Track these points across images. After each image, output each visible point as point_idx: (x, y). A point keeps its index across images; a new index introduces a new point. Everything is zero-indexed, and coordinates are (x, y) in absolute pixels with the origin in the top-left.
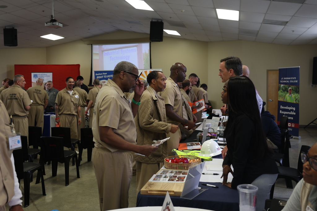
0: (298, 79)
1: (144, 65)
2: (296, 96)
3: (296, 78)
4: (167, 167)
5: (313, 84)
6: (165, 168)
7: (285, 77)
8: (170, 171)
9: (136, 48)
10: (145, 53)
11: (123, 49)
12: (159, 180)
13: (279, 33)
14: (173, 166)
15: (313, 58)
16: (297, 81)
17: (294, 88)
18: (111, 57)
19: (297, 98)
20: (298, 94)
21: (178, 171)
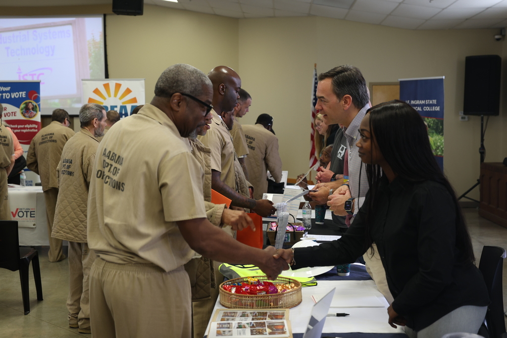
0: (440, 103)
1: (91, 68)
2: (436, 140)
3: (437, 102)
4: (228, 304)
5: (465, 113)
6: (223, 306)
7: (414, 100)
8: (239, 311)
9: (69, 28)
10: (94, 40)
11: (39, 31)
12: (229, 333)
13: (400, 3)
14: (243, 302)
15: (464, 59)
16: (438, 109)
17: (433, 124)
18: (7, 48)
19: (439, 144)
20: (440, 137)
21: (256, 311)
